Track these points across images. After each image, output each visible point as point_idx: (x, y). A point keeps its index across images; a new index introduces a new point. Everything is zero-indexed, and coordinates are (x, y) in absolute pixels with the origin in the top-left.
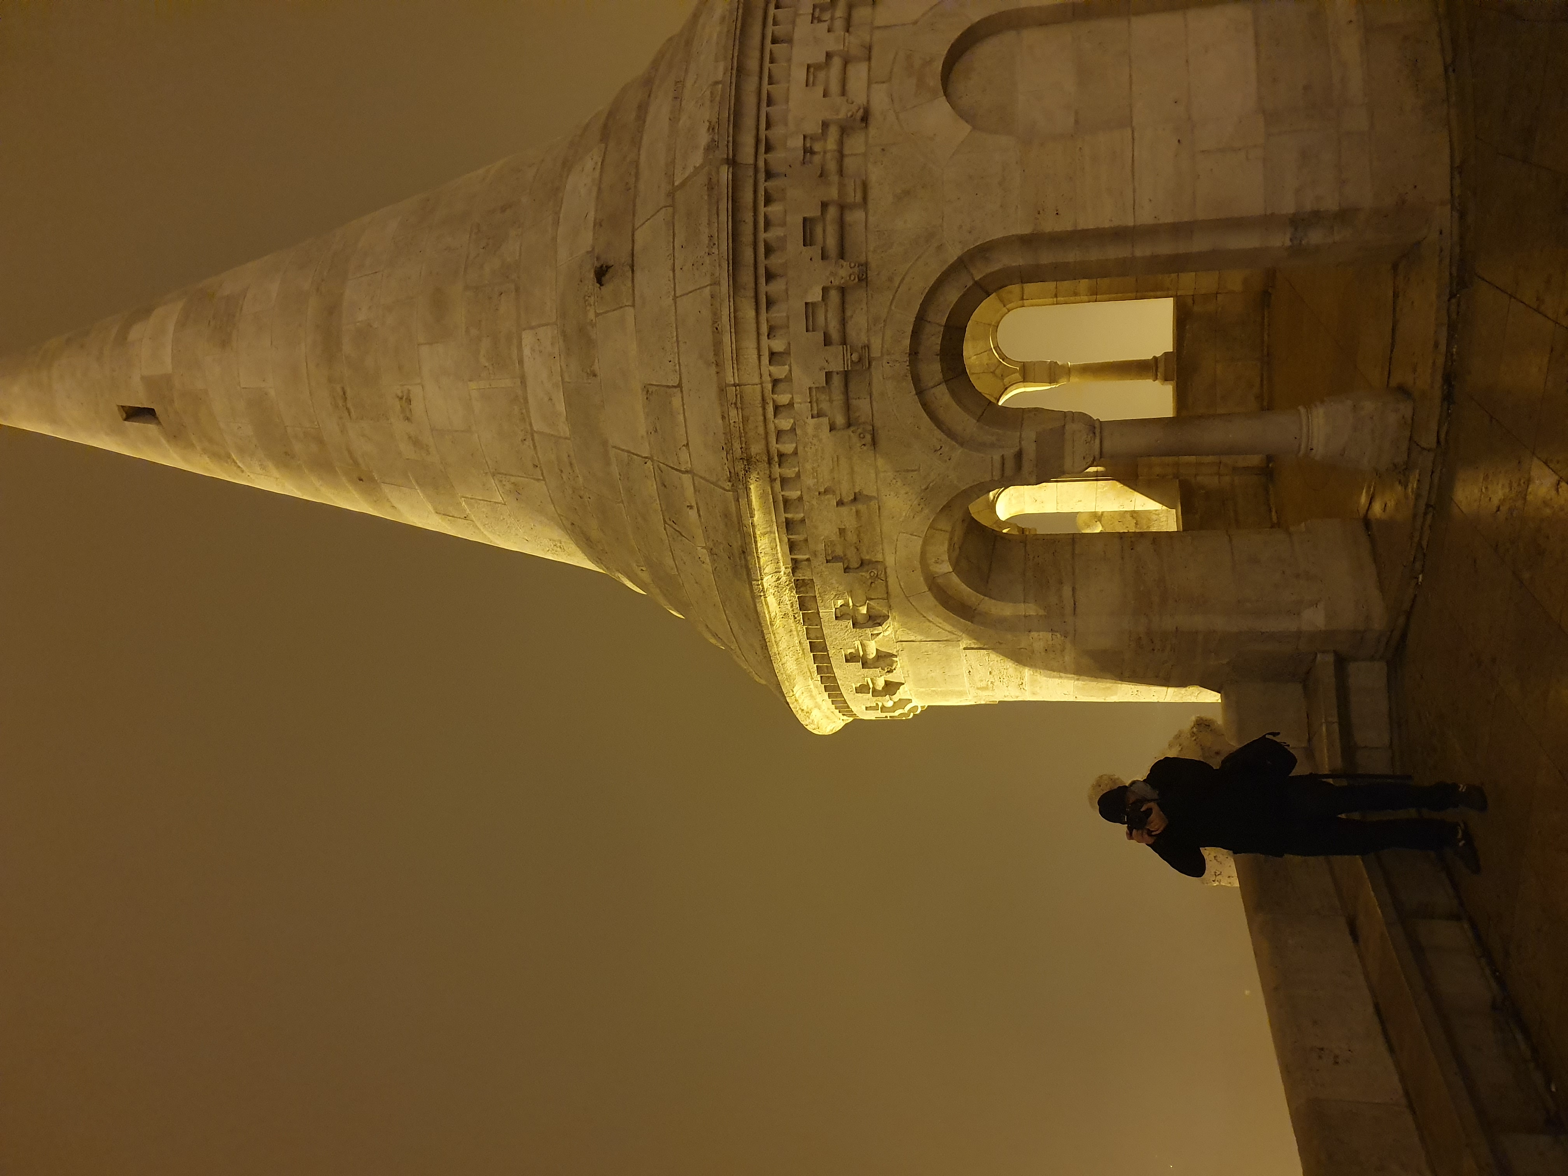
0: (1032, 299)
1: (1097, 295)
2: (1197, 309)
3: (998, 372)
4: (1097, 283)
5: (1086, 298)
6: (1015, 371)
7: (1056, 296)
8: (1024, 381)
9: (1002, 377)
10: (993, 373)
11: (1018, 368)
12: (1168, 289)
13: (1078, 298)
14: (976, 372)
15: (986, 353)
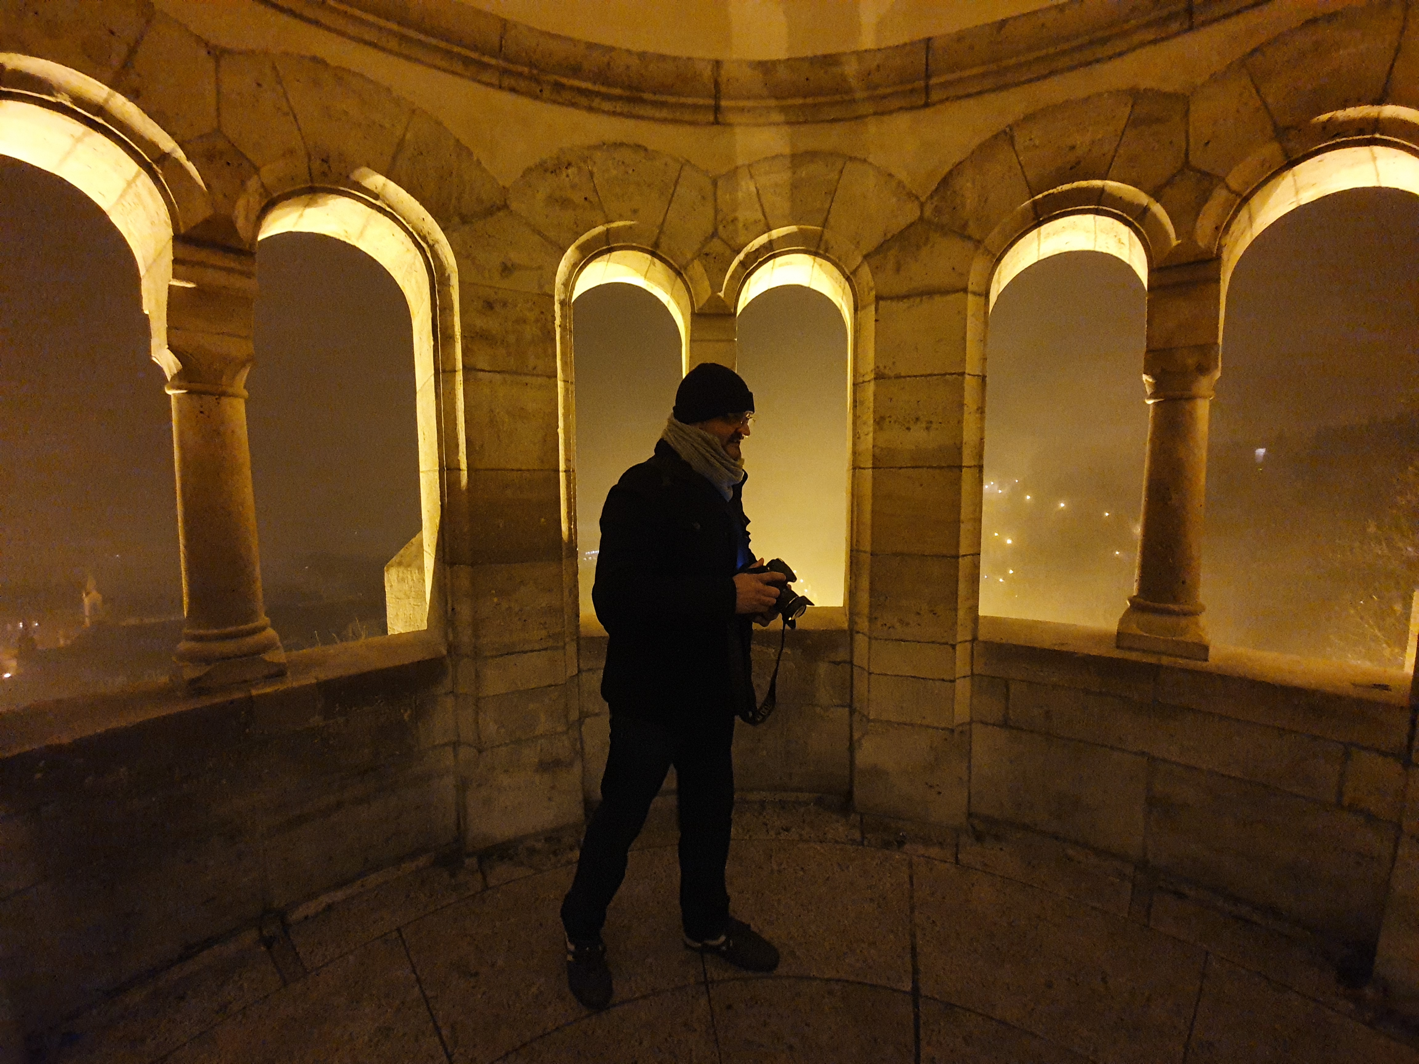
0: (876, 321)
1: (873, 468)
2: (823, 668)
3: (716, 246)
4: (900, 468)
5: (868, 442)
6: (716, 286)
7: (879, 376)
8: (693, 314)
9: (703, 255)
10: (715, 234)
11: (721, 294)
12: (872, 620)
13: (869, 428)
14: (719, 193)
15: (761, 217)
